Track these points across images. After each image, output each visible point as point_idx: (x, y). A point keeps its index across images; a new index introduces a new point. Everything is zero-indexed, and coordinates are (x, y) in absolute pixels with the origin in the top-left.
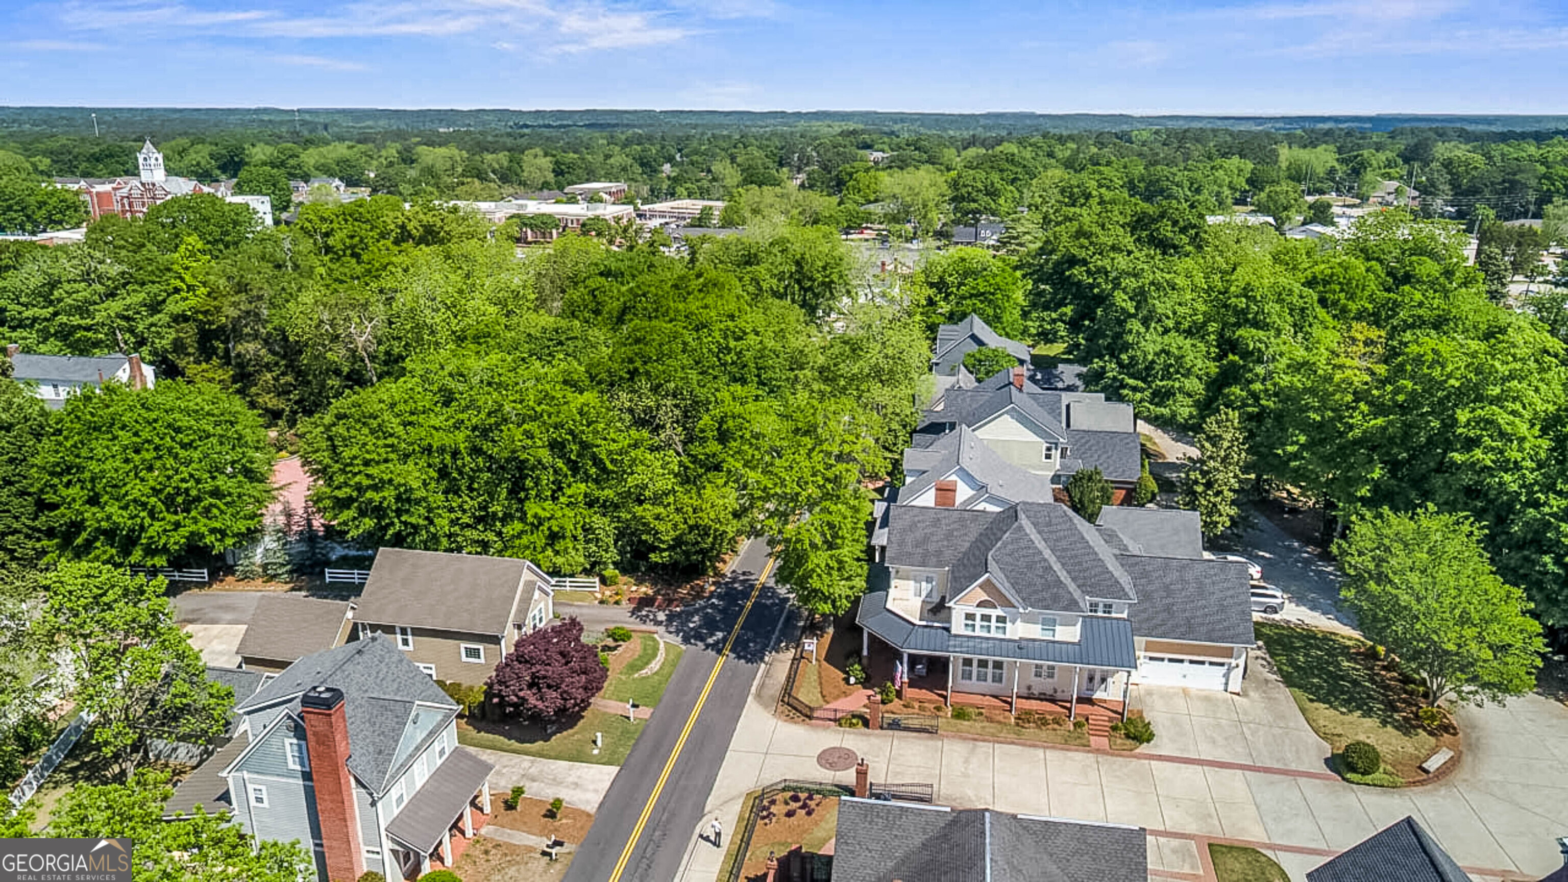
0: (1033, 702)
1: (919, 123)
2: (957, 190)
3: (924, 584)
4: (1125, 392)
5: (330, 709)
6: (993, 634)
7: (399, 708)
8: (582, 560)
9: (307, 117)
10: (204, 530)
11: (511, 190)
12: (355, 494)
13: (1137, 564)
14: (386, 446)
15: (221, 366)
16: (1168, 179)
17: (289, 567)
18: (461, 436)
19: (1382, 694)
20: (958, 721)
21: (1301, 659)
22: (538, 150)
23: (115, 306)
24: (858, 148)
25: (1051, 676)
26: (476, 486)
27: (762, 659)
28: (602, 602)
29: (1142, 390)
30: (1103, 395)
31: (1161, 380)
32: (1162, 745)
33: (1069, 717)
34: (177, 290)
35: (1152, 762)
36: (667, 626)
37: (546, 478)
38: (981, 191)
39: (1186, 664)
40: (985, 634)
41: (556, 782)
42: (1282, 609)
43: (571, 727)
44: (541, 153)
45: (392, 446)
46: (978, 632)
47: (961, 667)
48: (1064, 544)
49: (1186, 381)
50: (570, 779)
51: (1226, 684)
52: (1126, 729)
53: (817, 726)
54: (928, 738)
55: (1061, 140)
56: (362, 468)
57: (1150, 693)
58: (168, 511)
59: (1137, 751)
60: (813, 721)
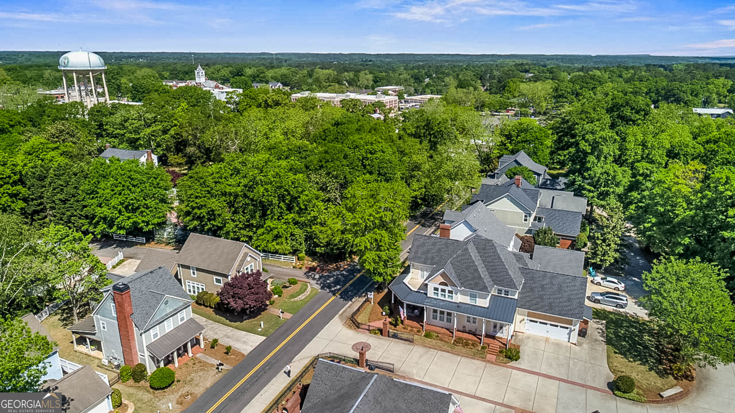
0: (465, 334)
1: (560, 60)
2: (557, 92)
3: (425, 272)
4: (584, 192)
5: (122, 292)
6: (447, 299)
7: (159, 296)
8: (289, 248)
9: (280, 57)
10: (140, 221)
11: (352, 89)
12: (191, 210)
13: (530, 272)
14: (205, 191)
15: (182, 157)
16: (678, 89)
17: (174, 240)
18: (239, 189)
19: (659, 355)
20: (426, 338)
21: (622, 332)
22: (367, 72)
23: (148, 130)
24: (521, 72)
25: (474, 322)
26: (246, 211)
27: (351, 300)
28: (294, 267)
29: (593, 192)
30: (573, 193)
31: (604, 187)
32: (522, 363)
33: (480, 343)
34: (175, 125)
35: (514, 370)
36: (317, 281)
37: (276, 211)
38: (569, 93)
39: (548, 326)
40: (443, 298)
41: (238, 340)
42: (626, 306)
43: (254, 318)
44: (368, 73)
45: (208, 191)
46: (440, 297)
47: (432, 314)
48: (489, 259)
49: (617, 188)
50: (243, 340)
51: (569, 338)
52: (506, 353)
53: (361, 332)
54: (409, 344)
55: (627, 68)
56: (194, 199)
57: (528, 338)
58: (127, 212)
59: (509, 364)
60: (360, 329)
